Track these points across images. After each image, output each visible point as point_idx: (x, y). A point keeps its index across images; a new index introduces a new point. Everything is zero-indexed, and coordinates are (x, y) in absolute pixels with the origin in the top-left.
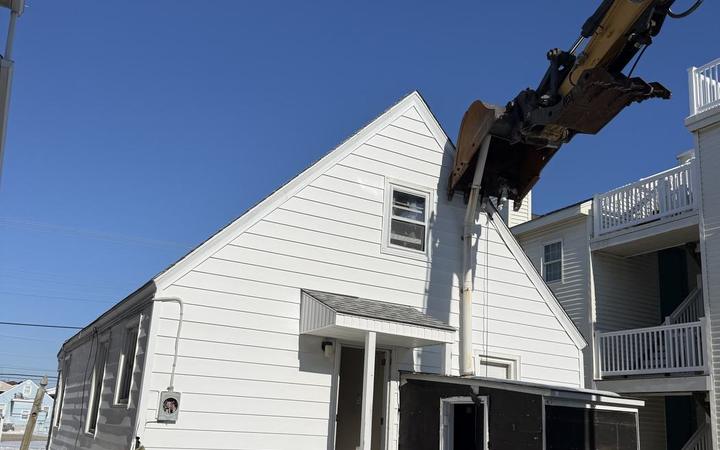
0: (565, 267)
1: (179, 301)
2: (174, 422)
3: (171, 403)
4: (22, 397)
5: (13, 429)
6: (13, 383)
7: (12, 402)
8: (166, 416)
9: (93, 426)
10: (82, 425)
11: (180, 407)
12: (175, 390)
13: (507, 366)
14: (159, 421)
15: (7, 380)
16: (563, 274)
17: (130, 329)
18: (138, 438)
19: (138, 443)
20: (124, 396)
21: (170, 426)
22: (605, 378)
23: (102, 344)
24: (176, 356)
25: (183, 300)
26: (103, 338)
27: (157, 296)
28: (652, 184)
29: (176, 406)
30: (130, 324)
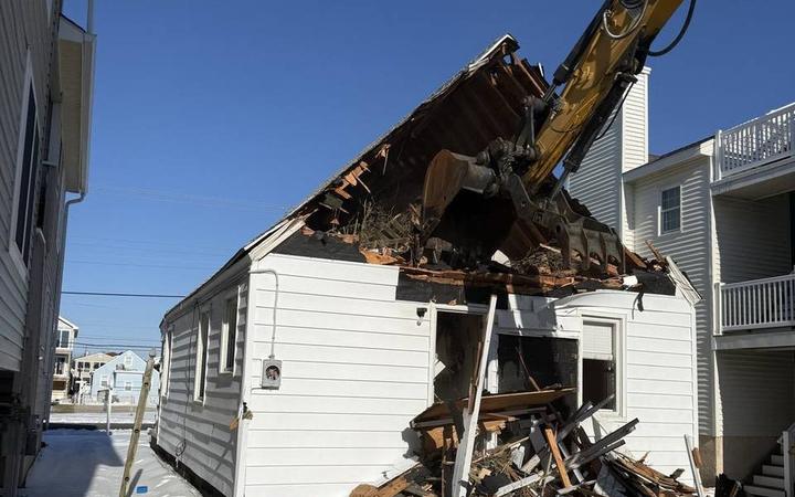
0: (684, 214)
1: (274, 273)
2: (277, 388)
3: (273, 371)
4: (123, 368)
5: (118, 401)
6: (113, 354)
7: (115, 374)
8: (269, 383)
9: (202, 395)
10: (190, 393)
11: (283, 374)
12: (276, 358)
13: (612, 325)
14: (263, 388)
15: (107, 351)
16: (682, 222)
17: (229, 300)
18: (245, 404)
19: (245, 408)
20: (230, 365)
21: (274, 391)
22: (725, 333)
23: (204, 314)
24: (275, 326)
25: (278, 272)
26: (204, 309)
27: (253, 268)
28: (784, 116)
29: (278, 373)
30: (228, 296)
